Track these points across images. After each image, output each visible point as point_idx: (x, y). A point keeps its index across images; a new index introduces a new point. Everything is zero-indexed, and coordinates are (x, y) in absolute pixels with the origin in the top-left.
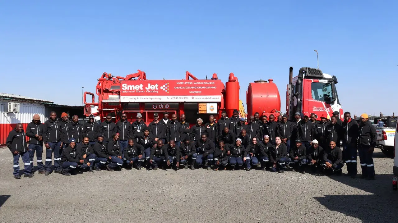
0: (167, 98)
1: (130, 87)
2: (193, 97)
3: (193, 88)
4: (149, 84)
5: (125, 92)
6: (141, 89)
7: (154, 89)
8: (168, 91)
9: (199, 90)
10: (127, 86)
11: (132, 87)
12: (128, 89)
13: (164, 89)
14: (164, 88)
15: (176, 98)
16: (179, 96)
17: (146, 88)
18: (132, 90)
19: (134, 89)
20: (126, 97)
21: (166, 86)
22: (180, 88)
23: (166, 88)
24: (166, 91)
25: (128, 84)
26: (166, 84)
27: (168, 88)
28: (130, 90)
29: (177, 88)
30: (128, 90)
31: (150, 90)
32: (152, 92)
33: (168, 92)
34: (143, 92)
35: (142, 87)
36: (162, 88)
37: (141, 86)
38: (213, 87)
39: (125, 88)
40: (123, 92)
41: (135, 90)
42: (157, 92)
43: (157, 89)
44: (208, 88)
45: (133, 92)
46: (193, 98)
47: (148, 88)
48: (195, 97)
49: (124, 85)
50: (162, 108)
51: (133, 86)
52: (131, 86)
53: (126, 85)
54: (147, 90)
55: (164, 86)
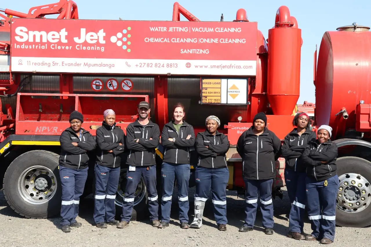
0: (127, 63)
1: (34, 36)
2: (189, 64)
3: (188, 40)
4: (83, 31)
5: (23, 46)
6: (64, 41)
7: (94, 42)
8: (128, 47)
9: (203, 46)
10: (27, 33)
11: (41, 36)
12: (31, 40)
13: (119, 44)
14: (118, 39)
15: (148, 65)
16: (154, 61)
17: (76, 40)
18: (42, 43)
19: (44, 40)
20: (25, 59)
21: (124, 35)
22: (159, 40)
23: (125, 39)
24: (125, 47)
25: (31, 28)
26: (125, 31)
27: (128, 39)
28: (34, 43)
29: (151, 40)
30: (31, 44)
31: (85, 44)
32: (89, 48)
33: (129, 50)
34: (67, 48)
35: (67, 37)
36: (113, 39)
37: (64, 33)
38: (237, 41)
39: (22, 37)
40: (18, 46)
41: (49, 43)
42: (103, 49)
43: (102, 42)
44: (226, 41)
45: (43, 47)
46: (188, 66)
47: (79, 38)
48: (193, 62)
49: (21, 31)
50: (115, 88)
51: (43, 33)
52: (38, 34)
53: (25, 29)
54: (78, 44)
55: (120, 35)
